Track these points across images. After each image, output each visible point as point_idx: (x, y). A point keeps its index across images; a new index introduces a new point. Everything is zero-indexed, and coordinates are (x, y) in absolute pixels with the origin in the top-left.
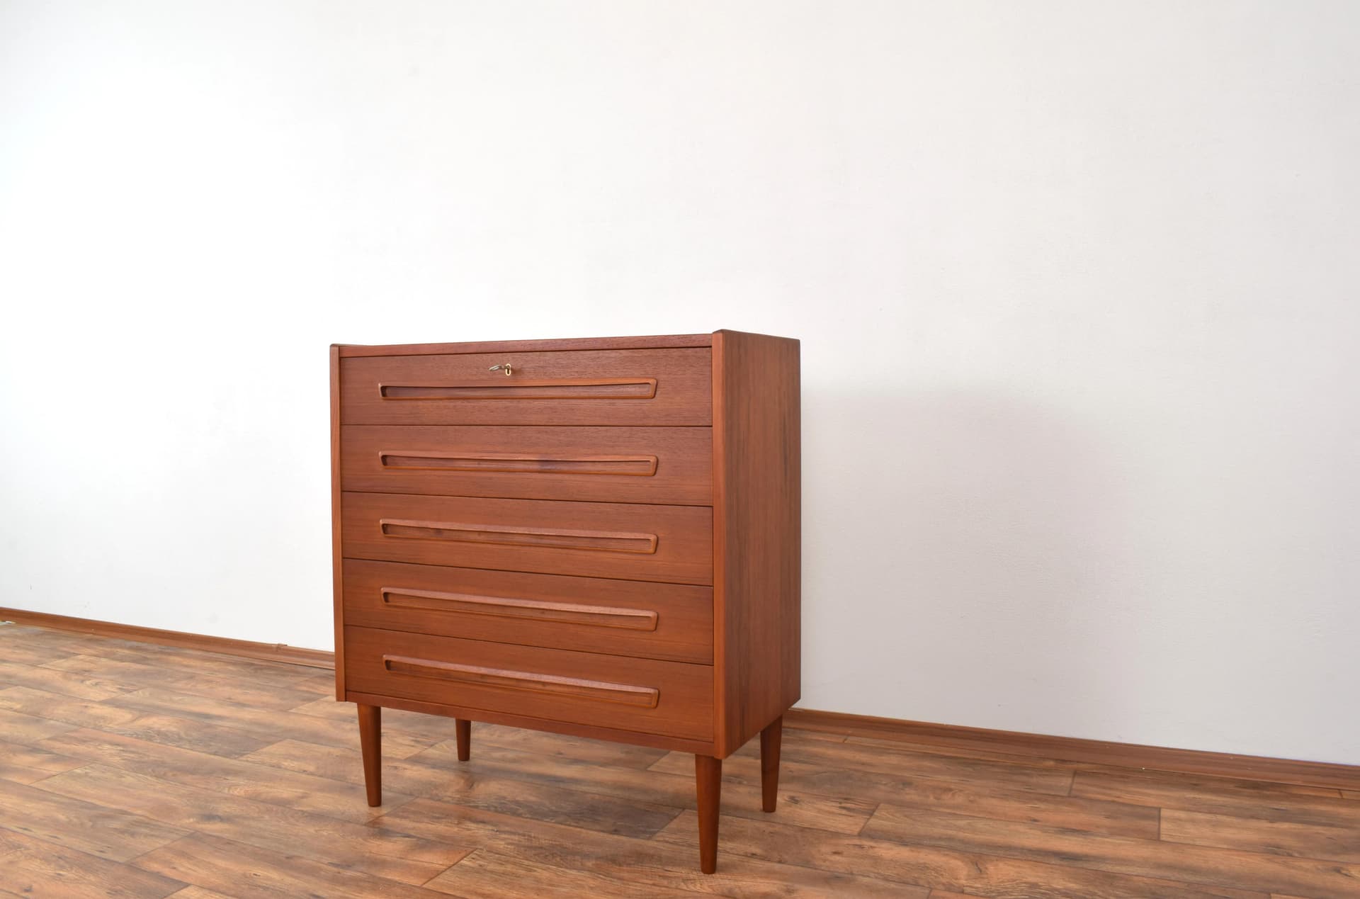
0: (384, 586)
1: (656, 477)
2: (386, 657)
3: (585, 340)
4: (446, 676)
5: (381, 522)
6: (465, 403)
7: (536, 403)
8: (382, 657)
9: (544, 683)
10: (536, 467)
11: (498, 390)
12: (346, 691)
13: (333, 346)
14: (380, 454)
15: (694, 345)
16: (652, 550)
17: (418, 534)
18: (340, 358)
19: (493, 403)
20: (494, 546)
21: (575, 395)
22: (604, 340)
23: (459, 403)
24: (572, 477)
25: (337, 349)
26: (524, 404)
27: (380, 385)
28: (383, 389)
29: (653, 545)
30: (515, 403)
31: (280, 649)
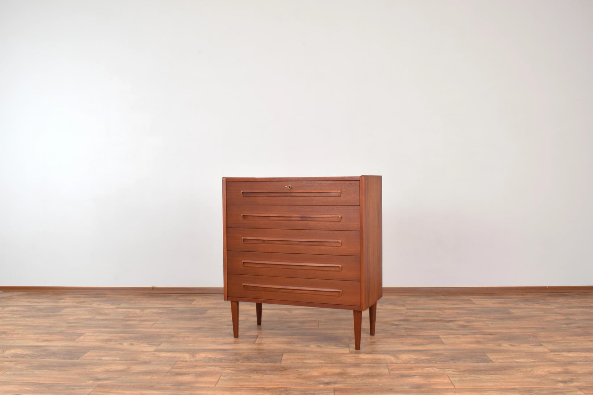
0: (243, 260)
1: (341, 222)
2: (243, 284)
3: (317, 178)
4: (266, 289)
5: (242, 238)
6: (274, 198)
7: (300, 198)
8: (242, 284)
9: (302, 290)
10: (299, 219)
11: (286, 194)
12: (228, 297)
13: (223, 178)
14: (242, 215)
15: (354, 180)
16: (340, 245)
17: (256, 242)
18: (226, 182)
19: (284, 198)
20: (285, 245)
21: (313, 195)
22: (323, 178)
23: (271, 198)
24: (312, 222)
25: (225, 179)
26: (295, 198)
27: (242, 192)
28: (243, 192)
29: (340, 243)
30: (292, 198)
31: (153, 288)
